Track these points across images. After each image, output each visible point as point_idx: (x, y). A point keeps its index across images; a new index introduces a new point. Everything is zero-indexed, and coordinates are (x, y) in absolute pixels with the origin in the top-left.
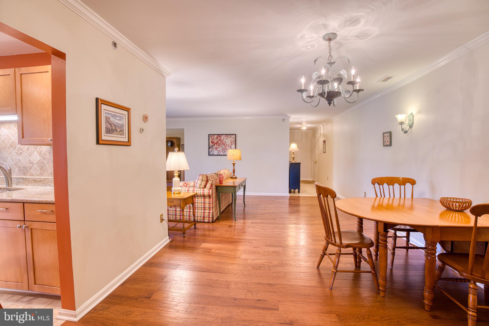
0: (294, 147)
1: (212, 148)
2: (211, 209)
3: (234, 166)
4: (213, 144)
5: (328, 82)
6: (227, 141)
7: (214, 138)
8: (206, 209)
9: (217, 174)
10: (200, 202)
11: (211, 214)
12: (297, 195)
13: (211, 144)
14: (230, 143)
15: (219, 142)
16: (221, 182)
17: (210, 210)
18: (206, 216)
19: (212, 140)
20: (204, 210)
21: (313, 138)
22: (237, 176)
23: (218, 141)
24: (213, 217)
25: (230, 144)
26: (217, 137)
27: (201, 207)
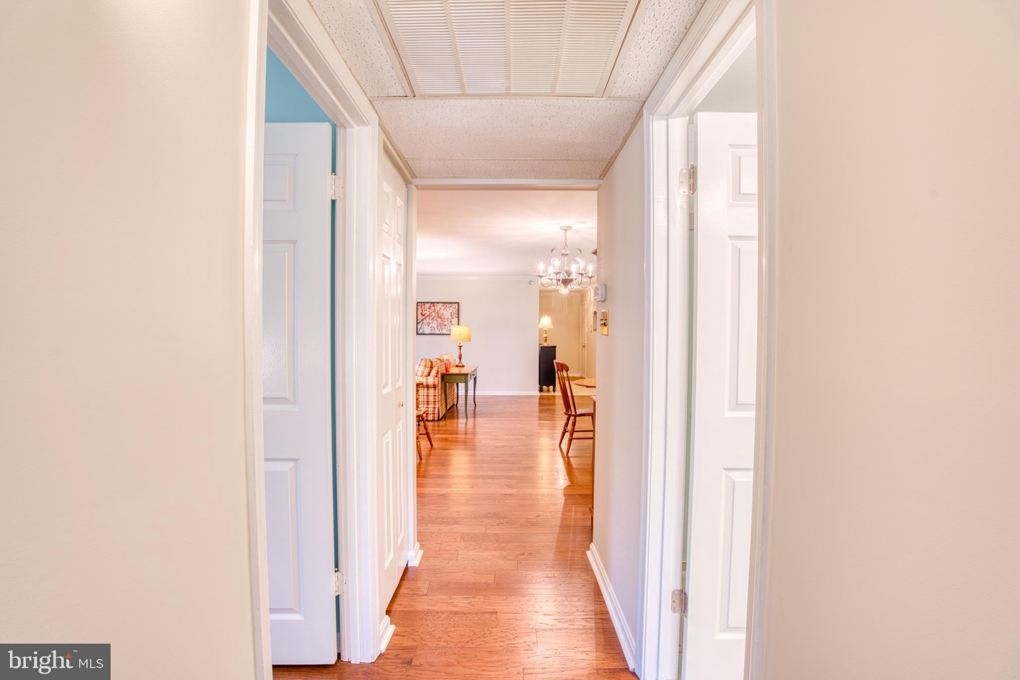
0: (546, 322)
1: (422, 322)
2: (437, 403)
3: (460, 349)
4: (424, 317)
6: (445, 312)
7: (426, 309)
8: (430, 403)
9: (440, 360)
10: (422, 394)
11: (436, 410)
12: (552, 394)
13: (420, 316)
14: (449, 315)
15: (433, 314)
16: (447, 369)
17: (435, 404)
18: (429, 412)
19: (422, 310)
20: (428, 404)
21: (581, 307)
22: (464, 364)
23: (431, 313)
24: (439, 414)
25: (450, 317)
26: (430, 307)
27: (424, 401)
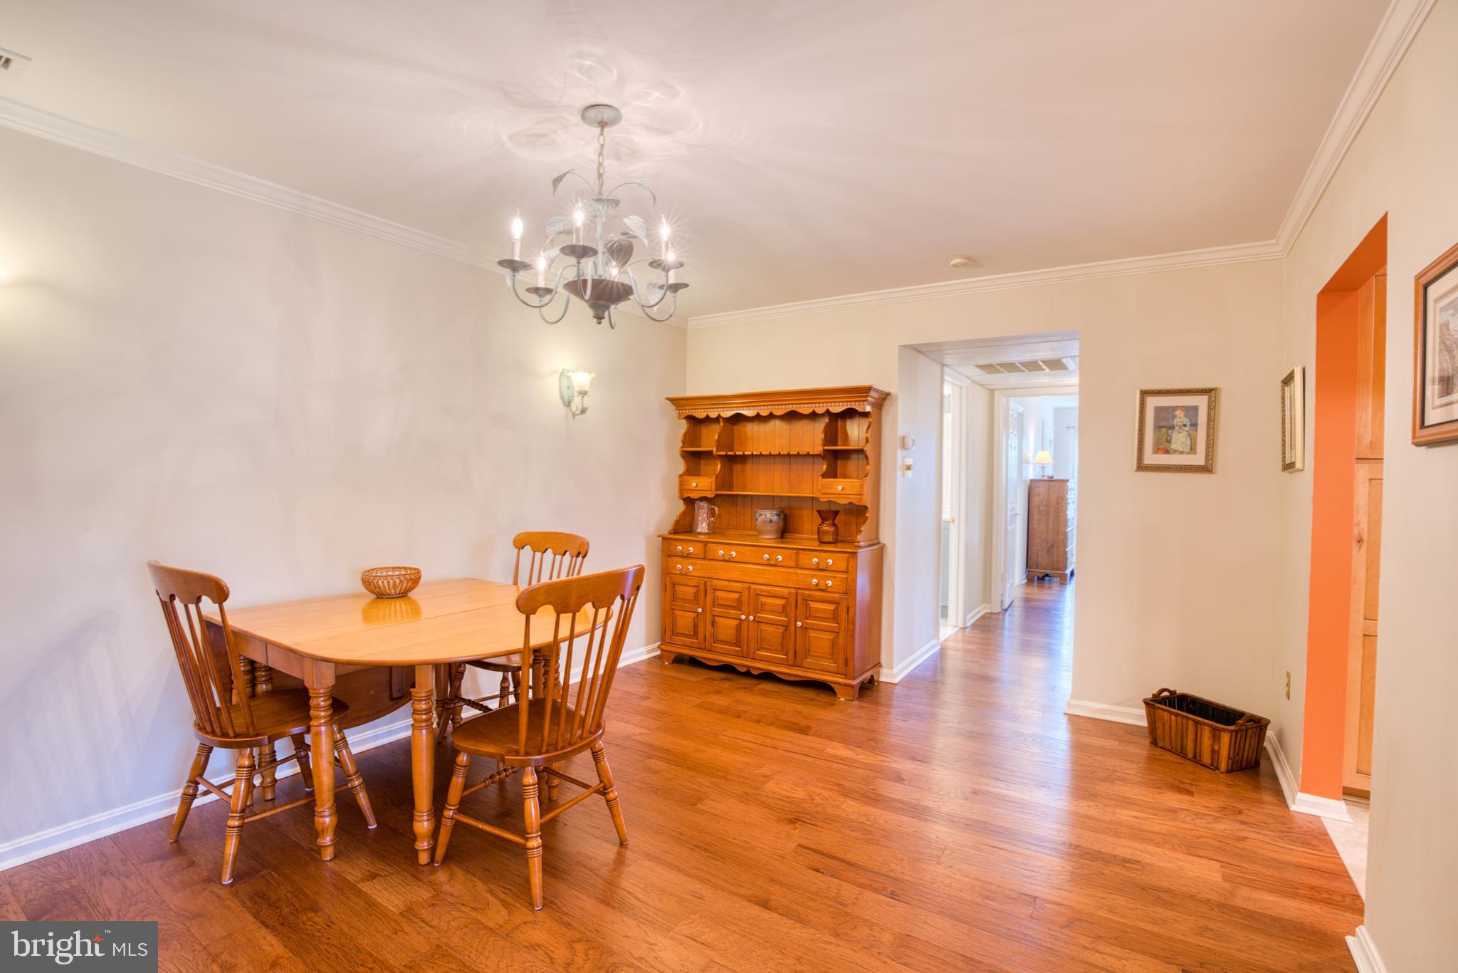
5: (595, 252)
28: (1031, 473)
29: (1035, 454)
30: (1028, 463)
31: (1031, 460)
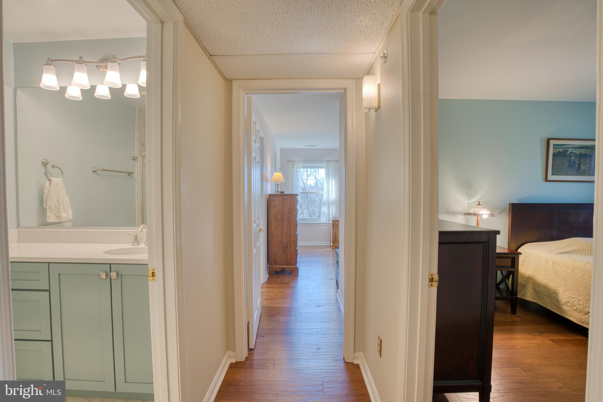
28: (270, 190)
29: (272, 174)
30: (267, 181)
31: (269, 179)
